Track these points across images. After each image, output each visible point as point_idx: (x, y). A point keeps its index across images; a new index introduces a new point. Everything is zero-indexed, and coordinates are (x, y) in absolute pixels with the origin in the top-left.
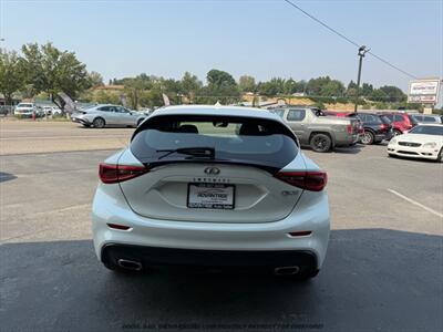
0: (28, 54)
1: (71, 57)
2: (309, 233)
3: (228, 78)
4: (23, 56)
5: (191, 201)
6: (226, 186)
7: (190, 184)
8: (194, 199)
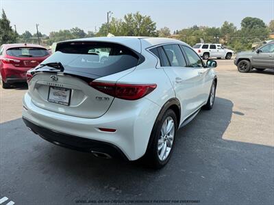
0: (127, 20)
1: (148, 19)
2: (114, 130)
3: (259, 23)
4: (125, 21)
5: (50, 98)
6: (66, 89)
7: (50, 87)
8: (52, 97)
